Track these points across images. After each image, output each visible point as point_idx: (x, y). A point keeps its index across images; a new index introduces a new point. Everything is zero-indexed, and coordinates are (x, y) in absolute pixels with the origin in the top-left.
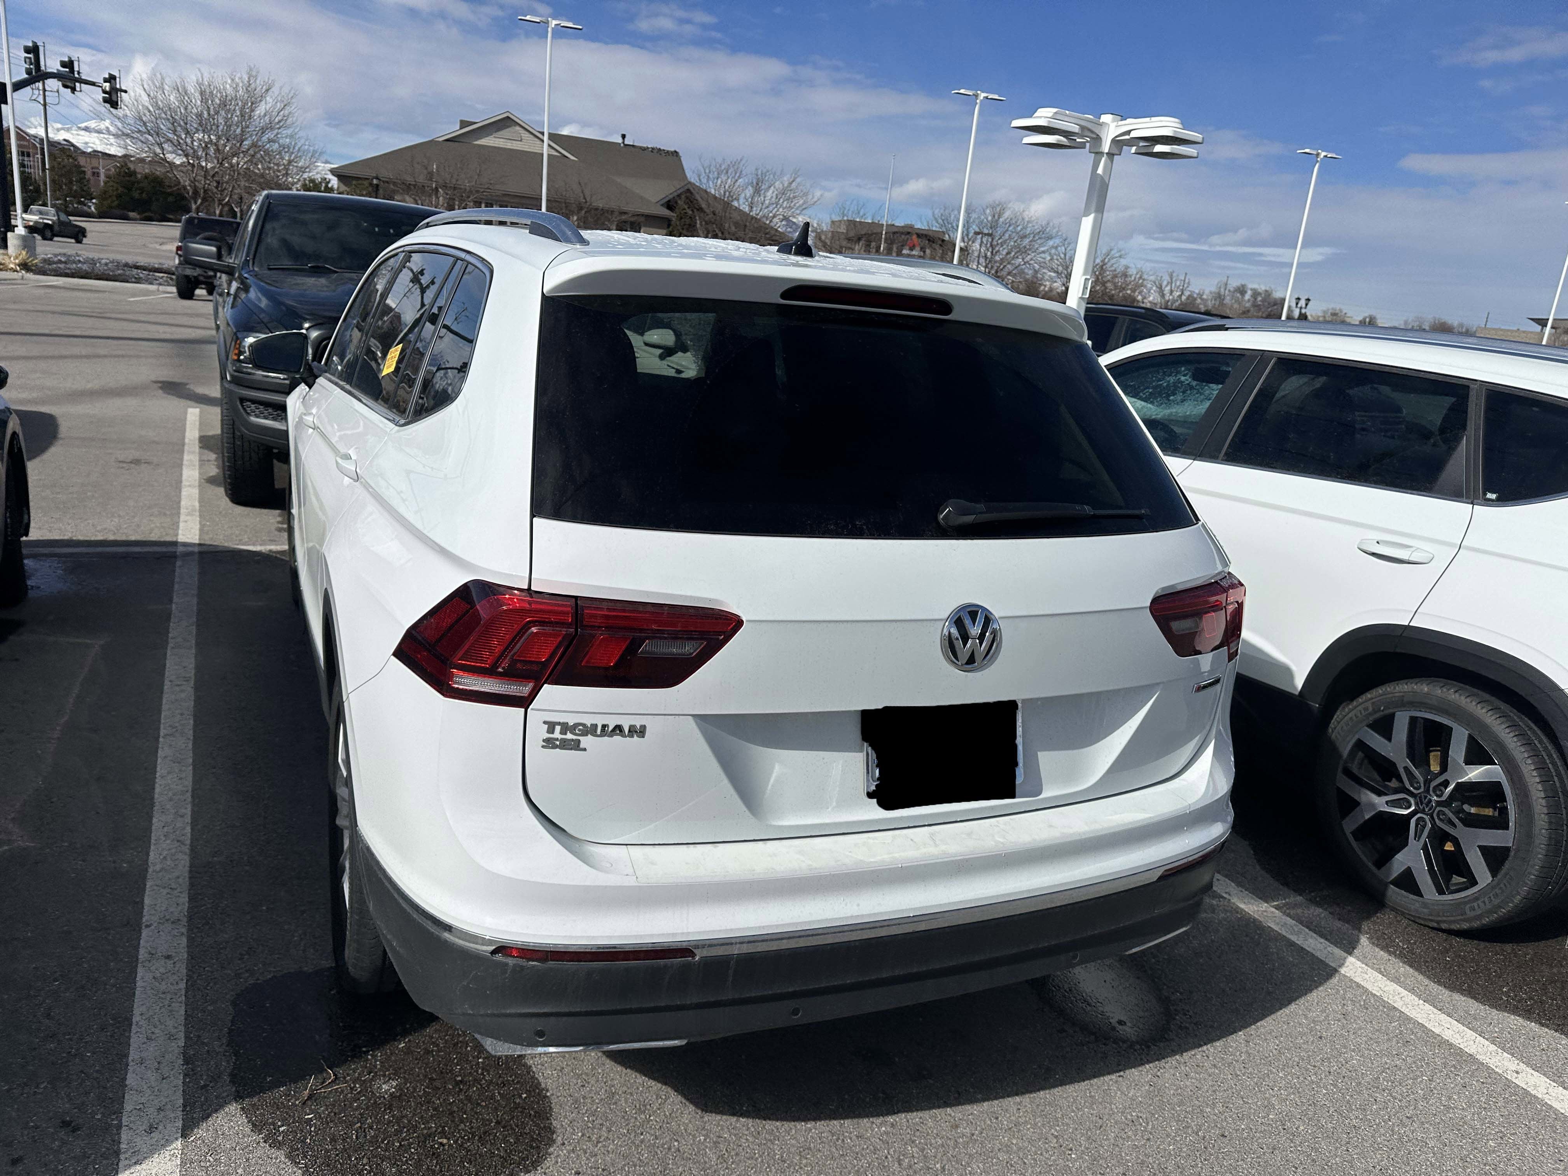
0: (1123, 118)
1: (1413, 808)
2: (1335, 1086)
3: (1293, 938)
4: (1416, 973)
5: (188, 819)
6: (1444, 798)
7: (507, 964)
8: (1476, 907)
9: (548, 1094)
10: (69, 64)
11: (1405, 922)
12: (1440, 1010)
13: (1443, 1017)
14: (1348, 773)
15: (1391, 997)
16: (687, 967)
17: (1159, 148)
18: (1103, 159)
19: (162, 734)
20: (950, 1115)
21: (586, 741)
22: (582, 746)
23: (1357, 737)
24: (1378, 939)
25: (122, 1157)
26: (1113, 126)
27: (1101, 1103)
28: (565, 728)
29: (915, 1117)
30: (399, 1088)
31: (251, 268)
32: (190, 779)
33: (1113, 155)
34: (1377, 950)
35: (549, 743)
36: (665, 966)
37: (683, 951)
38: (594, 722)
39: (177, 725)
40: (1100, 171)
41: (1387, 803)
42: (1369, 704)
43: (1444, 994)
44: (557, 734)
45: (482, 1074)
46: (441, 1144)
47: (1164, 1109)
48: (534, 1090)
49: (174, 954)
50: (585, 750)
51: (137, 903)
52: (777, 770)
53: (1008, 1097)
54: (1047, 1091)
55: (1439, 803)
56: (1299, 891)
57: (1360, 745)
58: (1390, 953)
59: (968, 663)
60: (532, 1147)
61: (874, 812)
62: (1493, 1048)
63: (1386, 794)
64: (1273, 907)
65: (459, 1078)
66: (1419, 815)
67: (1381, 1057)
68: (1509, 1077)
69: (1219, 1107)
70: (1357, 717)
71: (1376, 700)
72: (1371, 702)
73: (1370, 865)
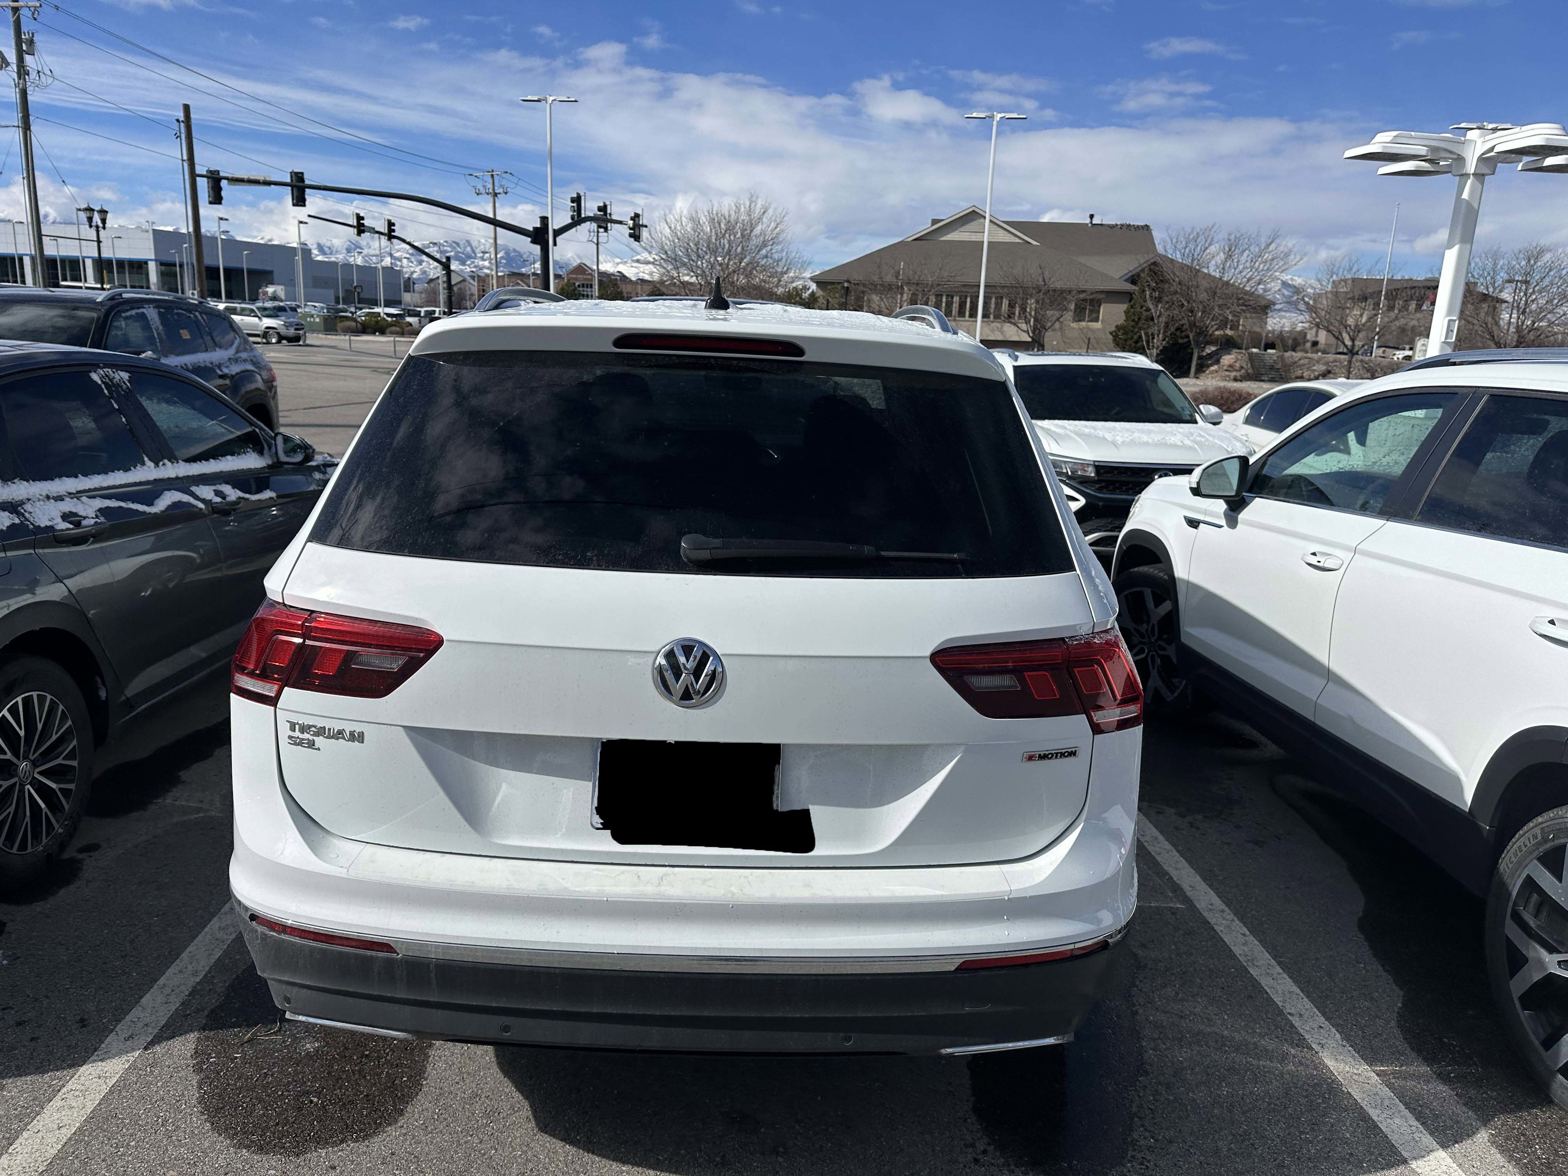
0: (1491, 132)
7: (257, 931)
9: (424, 1083)
10: (603, 209)
14: (1518, 920)
16: (390, 961)
18: (1469, 182)
21: (319, 741)
22: (316, 745)
23: (1526, 872)
24: (1507, 1139)
25: (96, 1053)
26: (1480, 142)
28: (304, 729)
30: (317, 1050)
33: (1483, 175)
34: (1493, 1150)
35: (293, 740)
36: (372, 957)
37: (386, 946)
40: (1465, 195)
41: (1558, 962)
42: (1538, 831)
44: (297, 733)
46: (312, 1102)
48: (416, 1077)
50: (319, 749)
52: (506, 791)
56: (1429, 1060)
57: (1530, 884)
58: (1511, 1159)
60: (375, 1123)
63: (1560, 952)
64: (1376, 1072)
65: (367, 1053)
70: (1526, 846)
71: (1544, 825)
72: (1539, 827)
73: (1537, 1043)
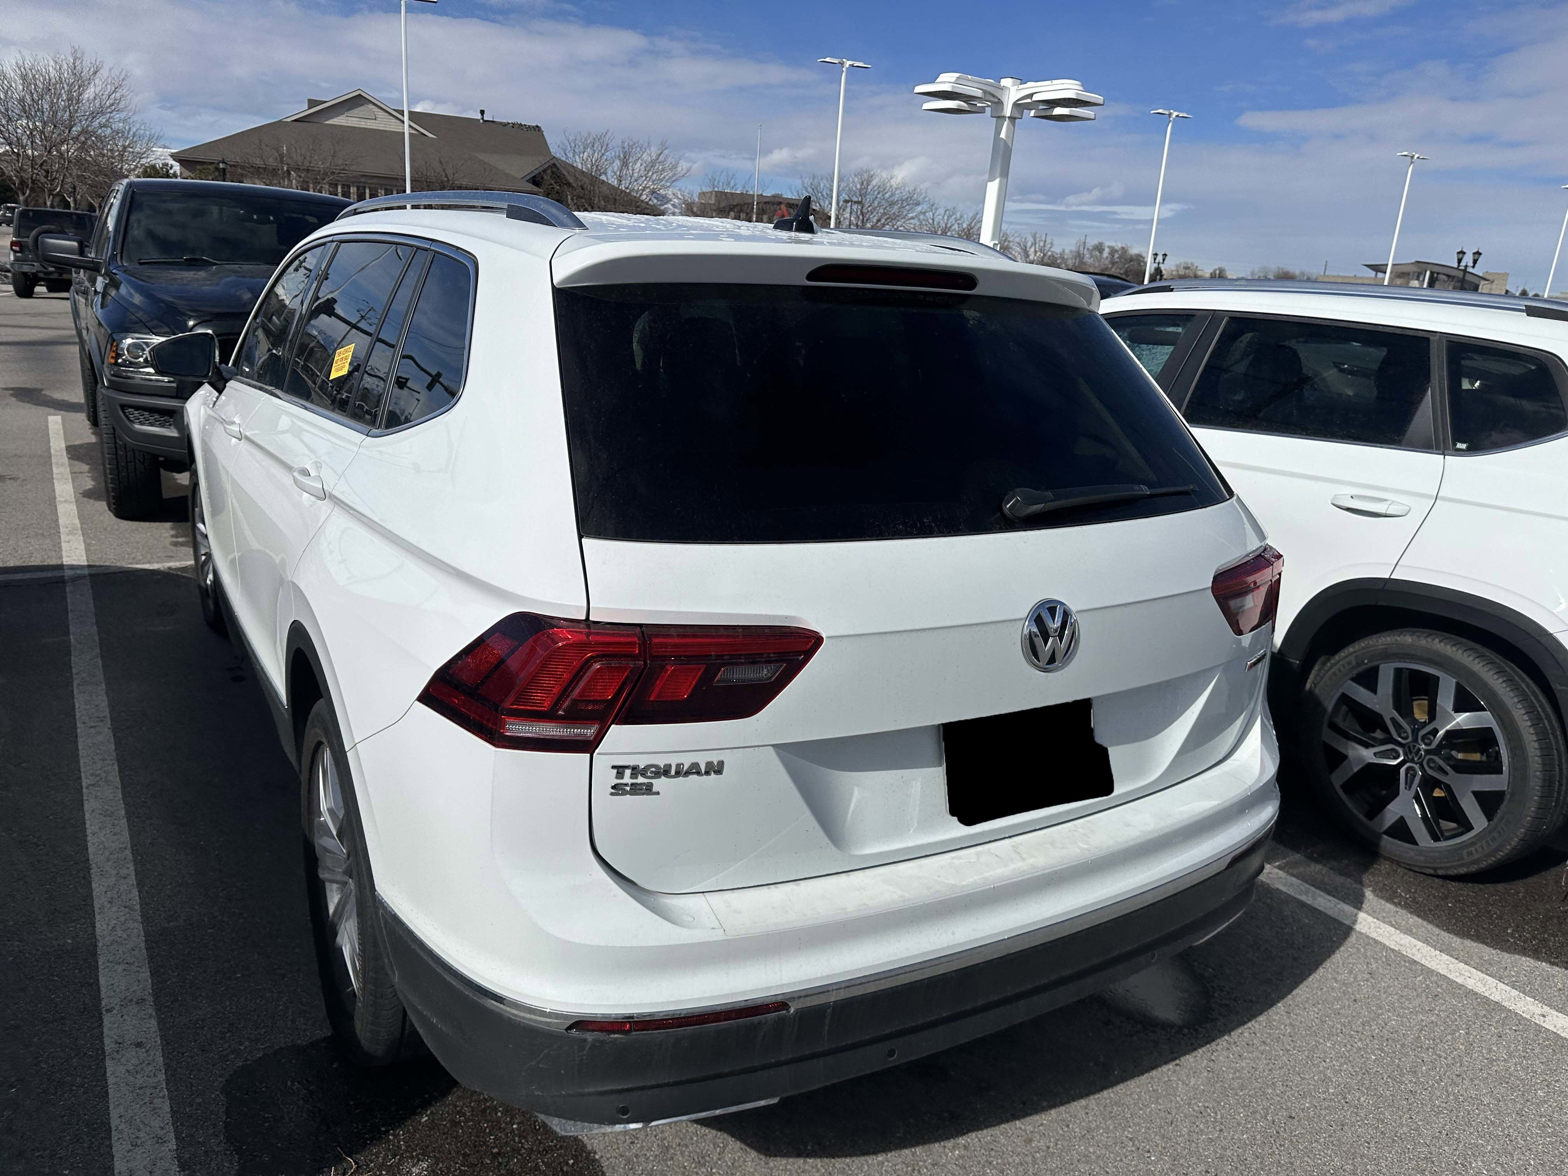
0: (1023, 82)
1: (1402, 758)
2: (1382, 1050)
3: (1303, 898)
4: (1425, 923)
5: (132, 880)
6: (1433, 746)
7: (585, 1040)
8: (1474, 852)
9: (597, 1157)
11: (1400, 871)
12: (1457, 959)
13: (1462, 965)
14: (1333, 726)
15: (1408, 950)
16: (782, 1020)
17: (1058, 111)
18: (1006, 123)
19: (84, 784)
20: (1020, 1128)
21: (659, 784)
22: (654, 789)
23: (1341, 691)
24: (1381, 892)
26: (1013, 89)
27: (1165, 1097)
28: (636, 771)
29: (986, 1135)
30: (431, 1170)
31: (120, 264)
32: (126, 834)
33: (1015, 118)
34: (1383, 902)
35: (617, 789)
36: (760, 1023)
37: (780, 1004)
38: (668, 762)
39: (99, 772)
40: (1003, 135)
41: (1375, 754)
42: (1352, 658)
43: (1456, 942)
44: (627, 779)
45: (520, 1142)
47: (1228, 1096)
48: (581, 1155)
49: (144, 1040)
50: (658, 793)
51: (91, 985)
52: (857, 794)
53: (1074, 1100)
54: (1110, 1090)
55: (1427, 752)
56: (1295, 848)
57: (1345, 699)
58: (1395, 904)
59: (1049, 663)
61: (957, 830)
62: (1515, 993)
63: (1373, 746)
64: (1275, 867)
65: (496, 1150)
66: (1408, 765)
67: (1416, 1015)
68: (1538, 1022)
69: (1280, 1088)
70: (1340, 671)
71: (1359, 653)
72: (1354, 655)
73: (1361, 817)
